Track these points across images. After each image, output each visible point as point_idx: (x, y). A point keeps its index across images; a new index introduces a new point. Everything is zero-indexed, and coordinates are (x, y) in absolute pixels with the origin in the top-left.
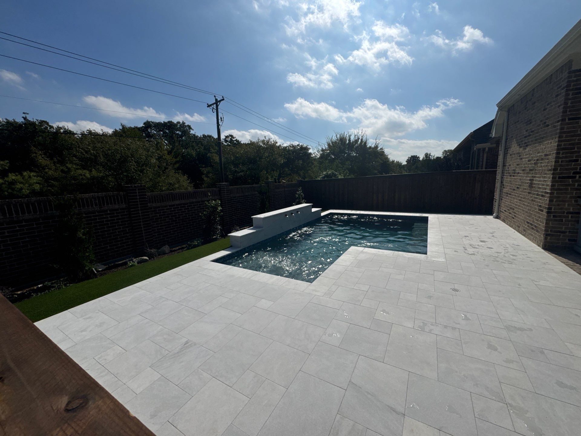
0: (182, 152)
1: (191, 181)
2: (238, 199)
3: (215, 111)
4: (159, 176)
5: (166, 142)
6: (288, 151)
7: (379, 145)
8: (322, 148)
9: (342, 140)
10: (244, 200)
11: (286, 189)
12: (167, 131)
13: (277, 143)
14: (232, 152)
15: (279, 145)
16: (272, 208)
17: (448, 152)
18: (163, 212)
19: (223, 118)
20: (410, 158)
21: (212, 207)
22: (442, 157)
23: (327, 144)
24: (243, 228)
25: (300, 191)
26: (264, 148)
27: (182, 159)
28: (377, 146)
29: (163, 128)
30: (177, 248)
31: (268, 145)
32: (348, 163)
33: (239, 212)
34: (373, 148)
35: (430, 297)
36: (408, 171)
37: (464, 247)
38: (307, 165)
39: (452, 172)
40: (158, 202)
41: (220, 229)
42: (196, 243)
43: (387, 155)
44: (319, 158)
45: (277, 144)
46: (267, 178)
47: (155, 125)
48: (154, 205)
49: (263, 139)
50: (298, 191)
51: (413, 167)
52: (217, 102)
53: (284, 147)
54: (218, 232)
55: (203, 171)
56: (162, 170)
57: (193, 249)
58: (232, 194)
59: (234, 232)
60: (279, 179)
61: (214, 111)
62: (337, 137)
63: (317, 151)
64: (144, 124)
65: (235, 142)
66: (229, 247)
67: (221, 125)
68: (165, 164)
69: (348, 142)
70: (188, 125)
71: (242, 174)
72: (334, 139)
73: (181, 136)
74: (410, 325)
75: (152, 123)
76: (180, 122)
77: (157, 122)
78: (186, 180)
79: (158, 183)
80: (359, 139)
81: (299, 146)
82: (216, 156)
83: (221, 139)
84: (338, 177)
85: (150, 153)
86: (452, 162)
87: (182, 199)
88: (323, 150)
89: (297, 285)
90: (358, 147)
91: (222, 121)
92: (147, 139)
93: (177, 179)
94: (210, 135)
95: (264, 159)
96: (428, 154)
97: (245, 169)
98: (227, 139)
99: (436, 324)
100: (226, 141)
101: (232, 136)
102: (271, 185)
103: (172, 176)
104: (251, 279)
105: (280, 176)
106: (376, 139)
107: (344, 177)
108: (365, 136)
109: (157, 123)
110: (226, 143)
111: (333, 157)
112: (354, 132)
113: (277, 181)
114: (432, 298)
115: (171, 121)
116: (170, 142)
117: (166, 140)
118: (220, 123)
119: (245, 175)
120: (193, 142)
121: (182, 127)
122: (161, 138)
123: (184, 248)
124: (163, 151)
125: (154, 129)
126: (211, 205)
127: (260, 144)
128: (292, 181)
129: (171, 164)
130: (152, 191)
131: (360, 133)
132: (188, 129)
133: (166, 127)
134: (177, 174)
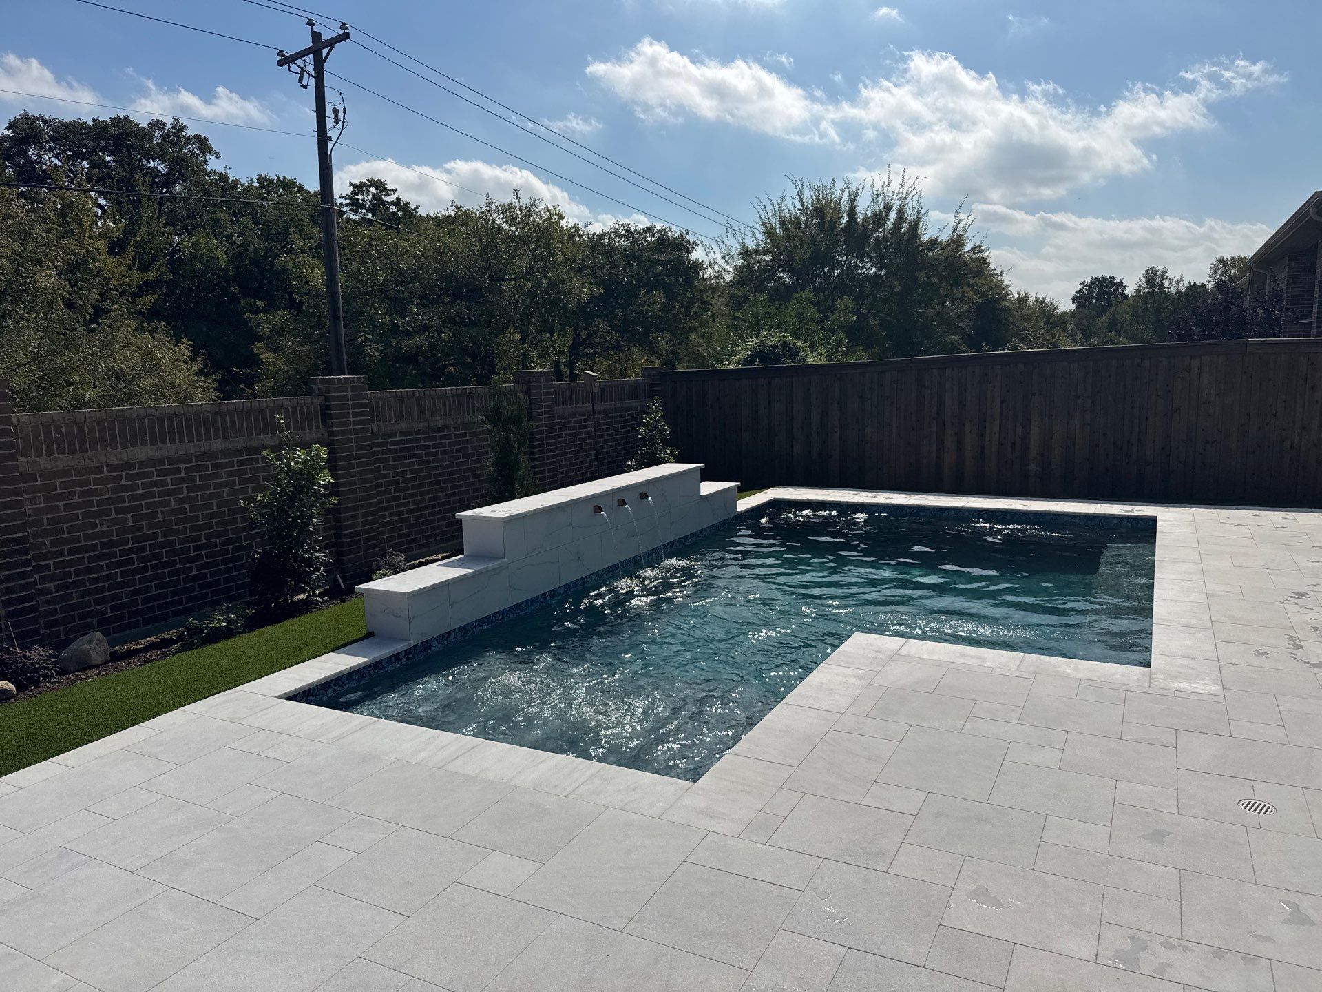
0: (171, 245)
1: (205, 366)
2: (402, 442)
3: (312, 81)
4: (71, 343)
5: (102, 202)
6: (608, 251)
7: (968, 235)
8: (743, 246)
9: (823, 212)
10: (427, 447)
11: (600, 406)
12: (108, 159)
13: (561, 217)
14: (378, 251)
15: (571, 224)
16: (544, 478)
17: (1234, 267)
18: (82, 494)
19: (344, 112)
20: (1089, 286)
21: (292, 473)
22: (1210, 287)
23: (762, 229)
24: (423, 560)
25: (656, 412)
26: (510, 237)
27: (171, 276)
28: (960, 236)
29: (91, 145)
30: (142, 643)
31: (528, 224)
32: (845, 302)
33: (405, 497)
34: (945, 247)
35: (1159, 836)
36: (1080, 337)
37: (1291, 638)
38: (683, 310)
39: (1248, 344)
40: (61, 453)
41: (326, 564)
42: (219, 621)
43: (998, 272)
44: (730, 285)
45: (563, 223)
46: (525, 361)
47: (56, 131)
48: (45, 463)
49: (506, 202)
50: (648, 413)
51: (1101, 320)
52: (319, 48)
53: (591, 238)
54: (314, 577)
55: (259, 323)
56: (85, 320)
57: (208, 648)
58: (379, 420)
59: (385, 575)
60: (571, 365)
61: (304, 83)
62: (801, 200)
63: (723, 257)
64: (12, 126)
65: (393, 209)
66: (358, 637)
67: (334, 139)
68: (95, 295)
69: (845, 220)
70: (197, 137)
71: (422, 339)
72: (791, 207)
73: (168, 182)
74: (1085, 949)
75: (45, 122)
76: (163, 124)
77: (67, 120)
78: (186, 363)
79: (64, 371)
80: (888, 208)
81: (653, 235)
82: (312, 266)
83: (336, 196)
84: (803, 360)
85: (31, 246)
86: (1246, 304)
87: (163, 441)
88: (746, 253)
89: (634, 789)
90: (885, 239)
91: (341, 123)
92: (22, 189)
93: (147, 355)
94: (288, 178)
95: (513, 283)
96: (1156, 272)
97: (433, 319)
98: (360, 197)
99: (1182, 942)
100: (355, 205)
101: (379, 185)
102: (539, 387)
103: (127, 345)
104: (449, 767)
105: (574, 352)
106: (958, 212)
107: (829, 358)
108: (915, 198)
109: (64, 124)
110: (354, 211)
111: (787, 280)
112: (869, 181)
113: (565, 371)
114: (1166, 839)
115: (126, 118)
116: (119, 203)
117: (101, 194)
118: (332, 133)
119: (435, 346)
120: (217, 205)
121: (171, 142)
122: (80, 184)
123: (172, 642)
124: (90, 238)
125: (51, 150)
126: (288, 465)
127: (494, 221)
128: (623, 373)
129: (121, 294)
130: (40, 406)
131: (895, 186)
132: (197, 152)
133: (103, 143)
134: (147, 334)
